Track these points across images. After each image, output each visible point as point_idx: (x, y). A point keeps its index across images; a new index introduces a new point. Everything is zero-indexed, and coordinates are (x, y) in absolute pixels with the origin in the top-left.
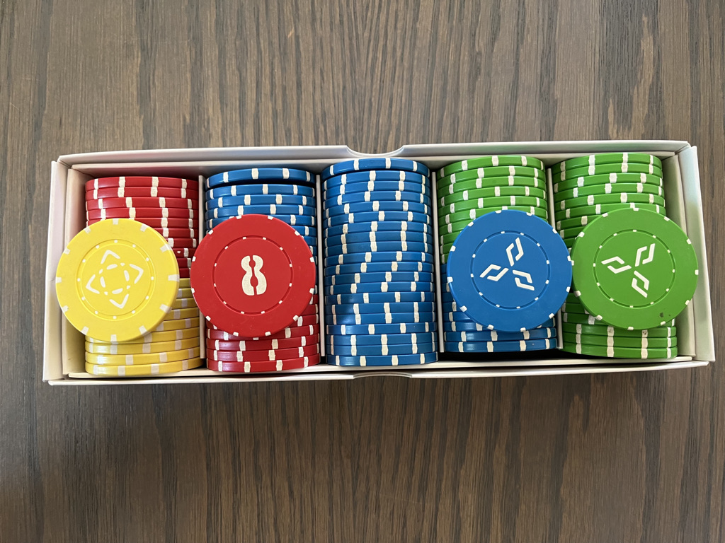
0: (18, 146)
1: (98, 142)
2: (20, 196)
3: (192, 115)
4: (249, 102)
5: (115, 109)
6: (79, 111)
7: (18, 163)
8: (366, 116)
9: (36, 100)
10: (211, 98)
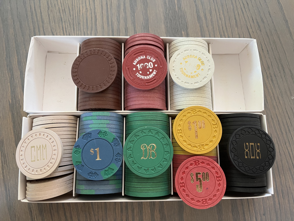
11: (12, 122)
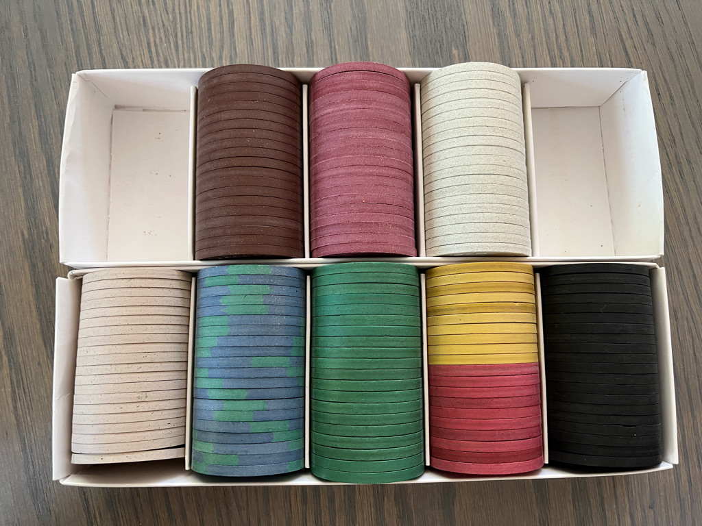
11: (32, 285)
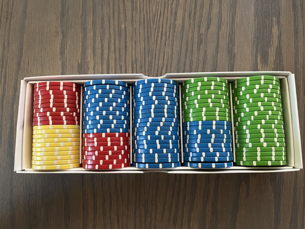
0: (11, 73)
1: (43, 71)
2: (11, 93)
3: (81, 60)
4: (105, 54)
5: (51, 57)
6: (36, 58)
7: (11, 79)
8: (153, 60)
9: (19, 54)
10: (90, 53)
